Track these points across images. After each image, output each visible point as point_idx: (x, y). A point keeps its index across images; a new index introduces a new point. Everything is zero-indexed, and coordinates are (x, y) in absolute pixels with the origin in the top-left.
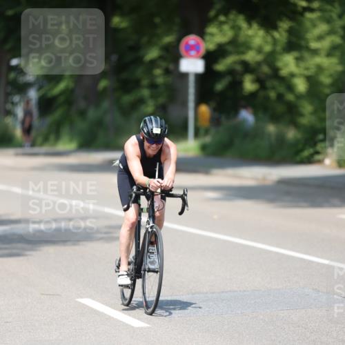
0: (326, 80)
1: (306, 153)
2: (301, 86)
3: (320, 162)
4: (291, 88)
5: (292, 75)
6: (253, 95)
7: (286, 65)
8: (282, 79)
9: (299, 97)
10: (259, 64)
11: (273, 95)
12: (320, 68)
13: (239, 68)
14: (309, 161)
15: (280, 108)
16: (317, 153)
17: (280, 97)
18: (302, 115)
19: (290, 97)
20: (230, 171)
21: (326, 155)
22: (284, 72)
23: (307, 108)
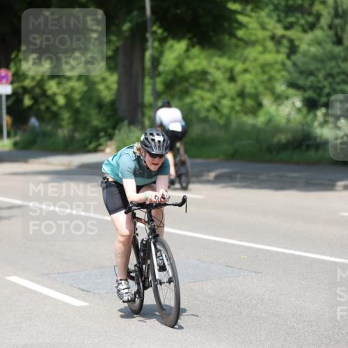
0: (76, 96)
1: (92, 146)
2: (61, 101)
3: (103, 151)
4: (54, 102)
5: (55, 94)
6: (30, 108)
7: (51, 88)
8: (48, 97)
9: (61, 108)
10: (33, 88)
11: (43, 107)
12: (73, 89)
13: (20, 91)
14: (95, 150)
15: (47, 116)
17: (48, 109)
18: (62, 120)
19: (54, 108)
20: (43, 160)
21: (107, 146)
22: (50, 92)
23: (66, 115)
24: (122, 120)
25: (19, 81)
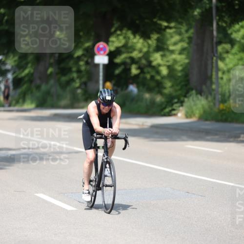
0: (178, 68)
1: (167, 110)
2: (164, 71)
3: (175, 115)
4: (158, 72)
5: (159, 65)
6: (137, 76)
7: (156, 59)
8: (153, 67)
9: (163, 77)
10: (140, 58)
11: (148, 76)
12: (175, 61)
13: (128, 61)
14: (169, 114)
15: (153, 84)
16: (174, 110)
17: (152, 77)
18: (165, 88)
19: (158, 78)
21: (179, 111)
22: (154, 63)
23: (168, 84)
24: (192, 89)
25: (128, 52)
